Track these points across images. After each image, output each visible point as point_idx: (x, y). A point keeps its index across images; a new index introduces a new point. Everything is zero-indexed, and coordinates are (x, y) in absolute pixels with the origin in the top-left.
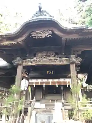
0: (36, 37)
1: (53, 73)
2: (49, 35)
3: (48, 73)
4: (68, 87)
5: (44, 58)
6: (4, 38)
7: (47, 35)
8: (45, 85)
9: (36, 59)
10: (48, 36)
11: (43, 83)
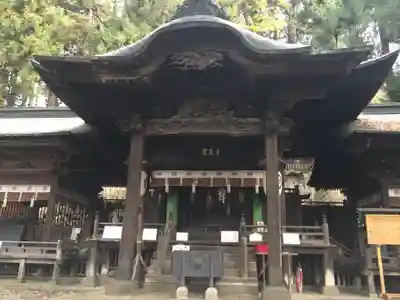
0: (183, 65)
1: (218, 153)
2: (217, 64)
3: (205, 154)
4: (257, 191)
5: (200, 116)
6: (104, 67)
7: (212, 61)
8: (197, 188)
9: (179, 120)
10: (213, 64)
11: (192, 180)
